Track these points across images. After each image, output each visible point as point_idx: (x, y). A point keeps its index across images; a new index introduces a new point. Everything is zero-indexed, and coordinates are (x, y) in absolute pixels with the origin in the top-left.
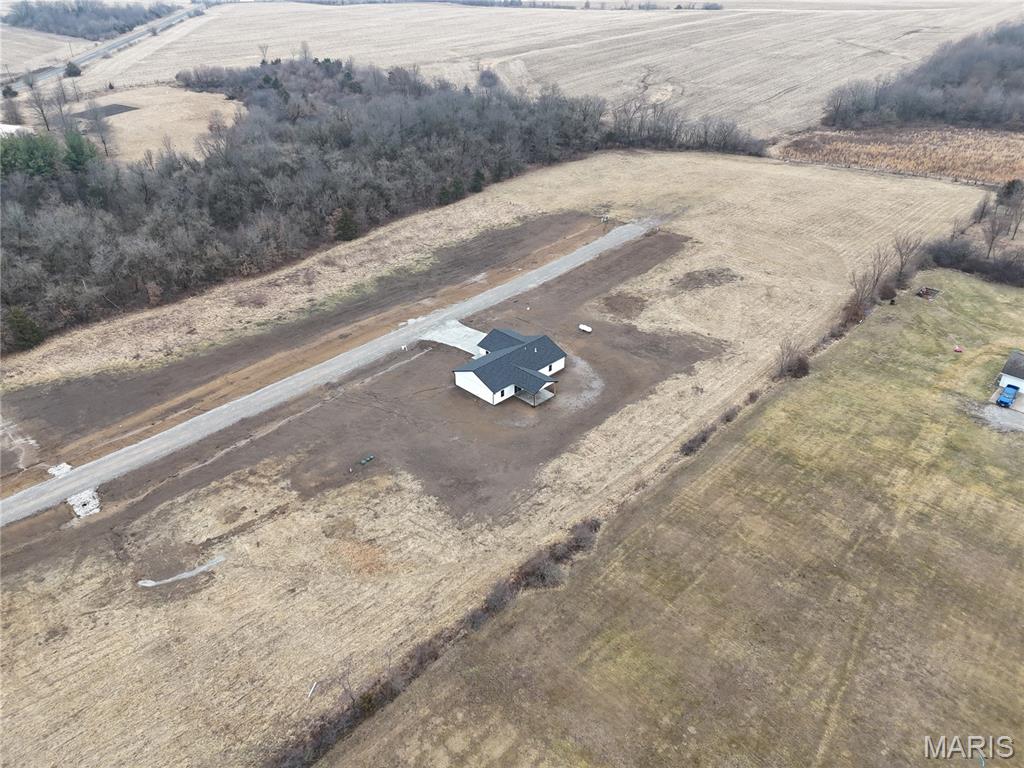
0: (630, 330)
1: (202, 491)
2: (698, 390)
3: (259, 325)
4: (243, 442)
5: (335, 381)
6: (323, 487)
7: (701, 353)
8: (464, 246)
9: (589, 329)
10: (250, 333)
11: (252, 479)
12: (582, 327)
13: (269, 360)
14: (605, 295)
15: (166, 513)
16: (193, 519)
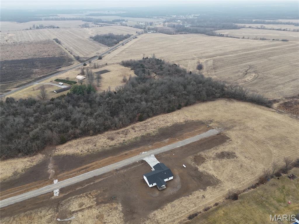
0: (196, 169)
1: (78, 196)
2: (204, 197)
3: (110, 146)
4: (92, 183)
5: (118, 169)
6: (102, 202)
7: (211, 183)
8: (167, 128)
9: (185, 167)
10: (107, 149)
11: (89, 195)
12: (184, 165)
13: (107, 159)
14: (195, 155)
15: (69, 200)
16: (74, 204)
